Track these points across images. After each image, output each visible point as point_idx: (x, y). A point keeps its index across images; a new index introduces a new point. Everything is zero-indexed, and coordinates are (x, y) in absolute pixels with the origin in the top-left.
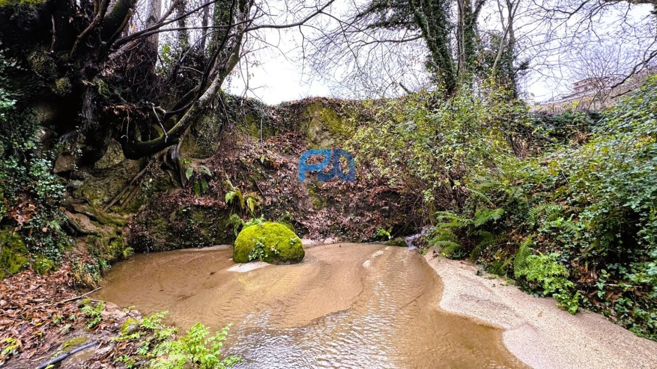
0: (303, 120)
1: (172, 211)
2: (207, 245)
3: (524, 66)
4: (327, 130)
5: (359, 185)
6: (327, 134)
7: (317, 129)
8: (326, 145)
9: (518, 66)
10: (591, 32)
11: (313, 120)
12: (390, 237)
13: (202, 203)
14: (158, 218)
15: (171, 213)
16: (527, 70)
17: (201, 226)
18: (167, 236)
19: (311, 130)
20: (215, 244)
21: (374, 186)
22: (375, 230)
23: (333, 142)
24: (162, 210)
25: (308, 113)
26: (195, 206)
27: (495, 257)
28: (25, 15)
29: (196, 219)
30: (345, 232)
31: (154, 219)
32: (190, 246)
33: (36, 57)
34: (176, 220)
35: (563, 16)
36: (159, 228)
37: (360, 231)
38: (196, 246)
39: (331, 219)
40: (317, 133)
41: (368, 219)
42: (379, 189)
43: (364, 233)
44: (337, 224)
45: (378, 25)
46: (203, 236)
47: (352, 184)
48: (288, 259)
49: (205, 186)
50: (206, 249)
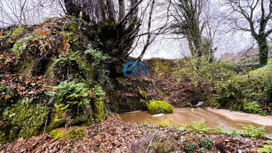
0: (153, 66)
1: (120, 99)
2: (133, 111)
3: (216, 49)
4: (161, 69)
5: (176, 89)
6: (160, 71)
7: (158, 69)
8: (160, 75)
9: (214, 49)
10: (233, 39)
11: (156, 66)
12: (191, 105)
13: (130, 95)
14: (115, 101)
15: (119, 99)
16: (217, 50)
17: (131, 104)
18: (119, 108)
19: (156, 69)
20: (135, 110)
21: (181, 88)
22: (186, 103)
23: (162, 74)
24: (116, 98)
25: (154, 63)
26: (127, 96)
27: (234, 106)
28: (112, 28)
29: (128, 101)
30: (176, 105)
31: (114, 102)
32: (127, 111)
33: (109, 42)
34: (121, 102)
35: (224, 33)
36: (116, 105)
37: (181, 104)
38: (130, 111)
39: (170, 100)
40: (158, 70)
41: (182, 100)
42: (183, 89)
43: (182, 104)
44: (173, 102)
45: (174, 33)
46: (131, 107)
47: (173, 88)
48: (170, 112)
49: (129, 89)
50: (133, 112)
